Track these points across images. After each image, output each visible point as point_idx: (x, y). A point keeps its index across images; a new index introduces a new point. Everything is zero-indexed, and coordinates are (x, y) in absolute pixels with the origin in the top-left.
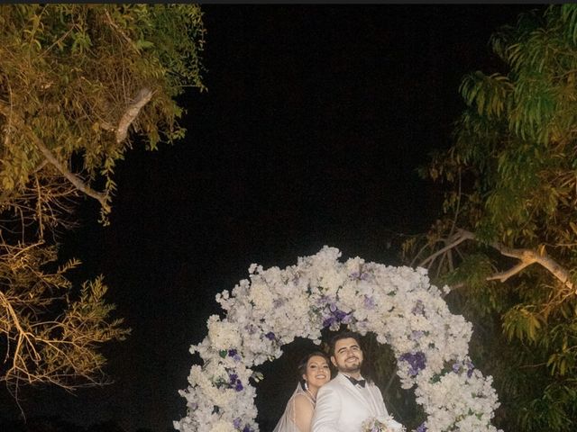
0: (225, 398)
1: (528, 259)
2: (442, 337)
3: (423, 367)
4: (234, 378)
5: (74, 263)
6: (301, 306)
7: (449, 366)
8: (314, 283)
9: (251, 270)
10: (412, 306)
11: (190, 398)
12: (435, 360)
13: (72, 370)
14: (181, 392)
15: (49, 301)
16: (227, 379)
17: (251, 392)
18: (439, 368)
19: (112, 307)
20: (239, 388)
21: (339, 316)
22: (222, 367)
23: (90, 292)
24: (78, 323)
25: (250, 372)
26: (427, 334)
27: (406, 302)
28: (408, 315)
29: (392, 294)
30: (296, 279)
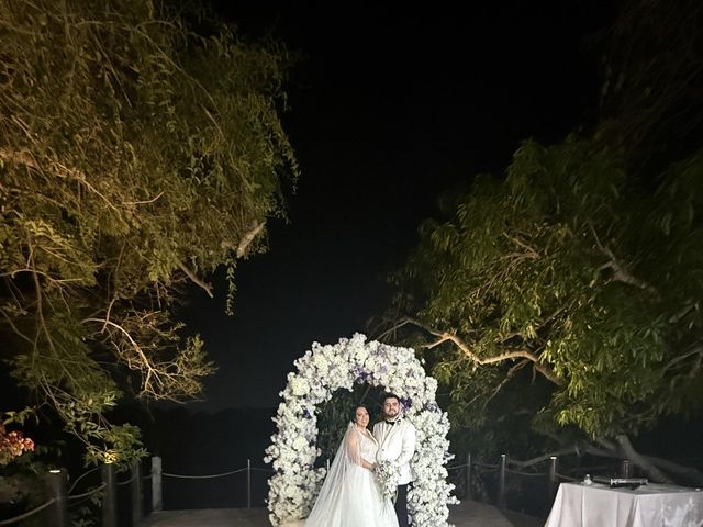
0: (302, 423)
1: (446, 337)
2: (423, 390)
3: (410, 406)
4: (306, 411)
5: (181, 325)
6: (344, 369)
7: (425, 407)
8: (353, 356)
9: (313, 346)
10: (406, 372)
11: (280, 424)
12: (418, 403)
13: (183, 392)
14: (274, 419)
15: (164, 348)
16: (302, 412)
17: (315, 419)
18: (420, 407)
19: (205, 354)
20: (310, 418)
21: (364, 375)
22: (299, 405)
23: (192, 344)
24: (185, 363)
25: (314, 408)
26: (414, 388)
27: (403, 368)
28: (404, 377)
29: (395, 364)
30: (342, 354)
